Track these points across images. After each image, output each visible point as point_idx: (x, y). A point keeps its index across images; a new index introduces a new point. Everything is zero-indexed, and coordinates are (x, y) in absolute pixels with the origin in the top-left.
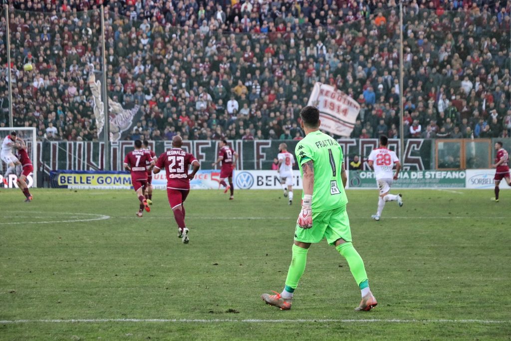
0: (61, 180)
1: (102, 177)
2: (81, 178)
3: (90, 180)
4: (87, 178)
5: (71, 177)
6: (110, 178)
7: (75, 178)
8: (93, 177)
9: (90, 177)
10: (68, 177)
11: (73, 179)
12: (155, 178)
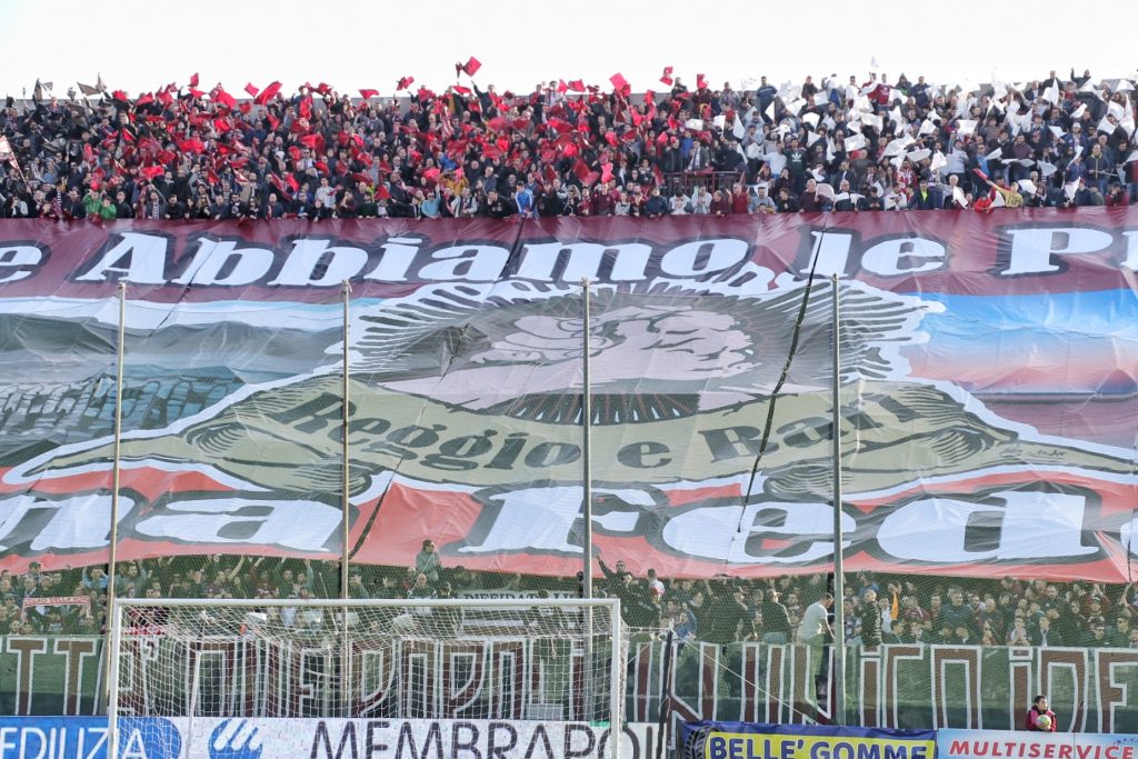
0: (714, 748)
1: (826, 745)
2: (767, 743)
3: (792, 752)
4: (785, 744)
5: (741, 741)
6: (848, 747)
7: (750, 742)
8: (801, 743)
9: (792, 743)
10: (732, 742)
11: (744, 746)
12: (976, 752)
